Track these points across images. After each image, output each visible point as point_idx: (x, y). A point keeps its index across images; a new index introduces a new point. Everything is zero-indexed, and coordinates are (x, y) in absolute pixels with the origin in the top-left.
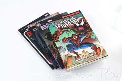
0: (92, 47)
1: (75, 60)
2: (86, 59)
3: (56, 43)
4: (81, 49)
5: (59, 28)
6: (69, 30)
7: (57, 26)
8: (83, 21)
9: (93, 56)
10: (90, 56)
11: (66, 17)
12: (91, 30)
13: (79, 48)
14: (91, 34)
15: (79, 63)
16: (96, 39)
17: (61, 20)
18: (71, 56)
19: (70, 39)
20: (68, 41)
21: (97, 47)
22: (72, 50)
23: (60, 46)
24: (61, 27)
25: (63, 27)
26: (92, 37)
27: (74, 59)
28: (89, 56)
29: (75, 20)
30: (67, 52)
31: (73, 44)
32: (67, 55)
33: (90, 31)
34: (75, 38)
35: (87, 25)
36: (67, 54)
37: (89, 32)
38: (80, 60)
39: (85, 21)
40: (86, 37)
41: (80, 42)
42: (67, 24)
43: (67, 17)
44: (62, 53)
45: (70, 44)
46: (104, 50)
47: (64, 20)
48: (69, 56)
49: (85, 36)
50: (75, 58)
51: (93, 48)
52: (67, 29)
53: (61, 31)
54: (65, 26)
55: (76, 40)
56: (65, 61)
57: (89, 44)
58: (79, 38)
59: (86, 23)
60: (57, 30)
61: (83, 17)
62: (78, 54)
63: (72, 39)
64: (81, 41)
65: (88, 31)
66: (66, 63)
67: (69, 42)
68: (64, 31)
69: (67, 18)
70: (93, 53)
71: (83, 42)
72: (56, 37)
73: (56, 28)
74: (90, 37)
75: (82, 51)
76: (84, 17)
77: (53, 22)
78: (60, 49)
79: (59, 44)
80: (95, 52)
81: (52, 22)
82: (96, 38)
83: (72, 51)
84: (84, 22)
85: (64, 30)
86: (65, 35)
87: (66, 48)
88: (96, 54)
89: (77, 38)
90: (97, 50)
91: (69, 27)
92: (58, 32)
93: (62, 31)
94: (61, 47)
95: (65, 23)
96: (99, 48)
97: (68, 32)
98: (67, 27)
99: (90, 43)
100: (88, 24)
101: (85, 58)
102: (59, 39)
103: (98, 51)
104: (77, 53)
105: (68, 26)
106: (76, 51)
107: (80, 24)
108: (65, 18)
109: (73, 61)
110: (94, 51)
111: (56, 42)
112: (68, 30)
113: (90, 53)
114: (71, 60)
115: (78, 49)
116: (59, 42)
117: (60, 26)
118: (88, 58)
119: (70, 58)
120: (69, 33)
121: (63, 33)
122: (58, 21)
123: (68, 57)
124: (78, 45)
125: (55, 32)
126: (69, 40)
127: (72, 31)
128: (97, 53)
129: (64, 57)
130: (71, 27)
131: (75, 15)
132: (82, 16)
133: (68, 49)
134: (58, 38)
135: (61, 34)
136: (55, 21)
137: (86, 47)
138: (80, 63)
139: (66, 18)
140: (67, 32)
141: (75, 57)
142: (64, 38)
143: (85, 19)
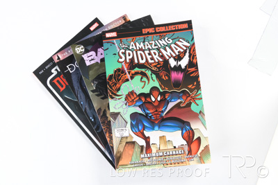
0: (184, 131)
1: (138, 155)
2: (162, 158)
3: (110, 100)
4: (159, 132)
5: (128, 61)
6: (149, 73)
7: (124, 53)
8: (187, 54)
9: (178, 156)
10: (174, 153)
11: (152, 34)
12: (198, 87)
13: (156, 128)
14: (194, 99)
15: (145, 165)
16: (200, 116)
17: (138, 38)
18: (134, 143)
19: (143, 99)
20: (138, 104)
21: (195, 137)
22: (140, 127)
23: (116, 111)
24: (132, 60)
25: (136, 61)
26: (194, 107)
27: (137, 150)
28: (171, 153)
29: (171, 48)
30: (128, 132)
31: (147, 114)
32: (127, 137)
33: (194, 89)
34: (156, 99)
35: (193, 69)
36: (126, 134)
37: (191, 90)
38: (149, 158)
39: (193, 59)
40: (181, 102)
41: (163, 112)
42: (150, 54)
43: (156, 33)
44: (116, 130)
45: (139, 111)
46: (207, 147)
47: (144, 42)
48: (129, 140)
49: (179, 101)
50: (140, 150)
51: (185, 135)
52: (143, 70)
53: (129, 73)
54: (142, 59)
55: (156, 104)
56: (118, 152)
57: (181, 124)
58: (164, 102)
59: (193, 64)
60: (120, 67)
61: (192, 43)
62: (149, 142)
63: (148, 99)
64: (165, 110)
65: (190, 86)
66: (119, 155)
67: (139, 106)
68: (137, 73)
69: (155, 35)
70: (182, 147)
71: (169, 116)
72: (116, 84)
73: (120, 60)
74: (189, 105)
75: (160, 137)
76: (194, 44)
77: (119, 39)
78: (115, 119)
79: (117, 107)
80: (186, 148)
81: (115, 41)
82: (200, 112)
83: (139, 131)
84: (190, 60)
85: (137, 69)
86: (136, 85)
87: (129, 120)
88: (187, 153)
89: (159, 99)
90: (192, 142)
91: (151, 64)
92: (123, 72)
93: (133, 72)
94: (118, 113)
95: (143, 51)
96: (199, 139)
97: (145, 79)
98: (146, 64)
99: (184, 122)
100: (197, 68)
101: (161, 154)
102: (119, 93)
103: (194, 146)
104: (149, 137)
105: (150, 61)
106: (147, 133)
107: (179, 63)
108: (148, 34)
109: (134, 155)
110: (185, 143)
111: (112, 98)
112: (147, 72)
113: (175, 147)
114: (131, 152)
115: (153, 129)
116: (118, 101)
117: (131, 57)
118: (167, 157)
119: (130, 147)
120: (147, 81)
121: (132, 78)
122: (130, 39)
123: (127, 143)
124: (156, 120)
125: (115, 71)
126: (140, 99)
127: (154, 76)
128: (190, 152)
129: (119, 140)
130: (155, 66)
131: (176, 31)
132: (190, 40)
133: (131, 124)
134: (119, 89)
135: (127, 80)
136: (124, 39)
137: (171, 130)
138: (147, 163)
139: (150, 36)
140: (142, 78)
141: (142, 147)
142: (132, 93)
143: (194, 50)
